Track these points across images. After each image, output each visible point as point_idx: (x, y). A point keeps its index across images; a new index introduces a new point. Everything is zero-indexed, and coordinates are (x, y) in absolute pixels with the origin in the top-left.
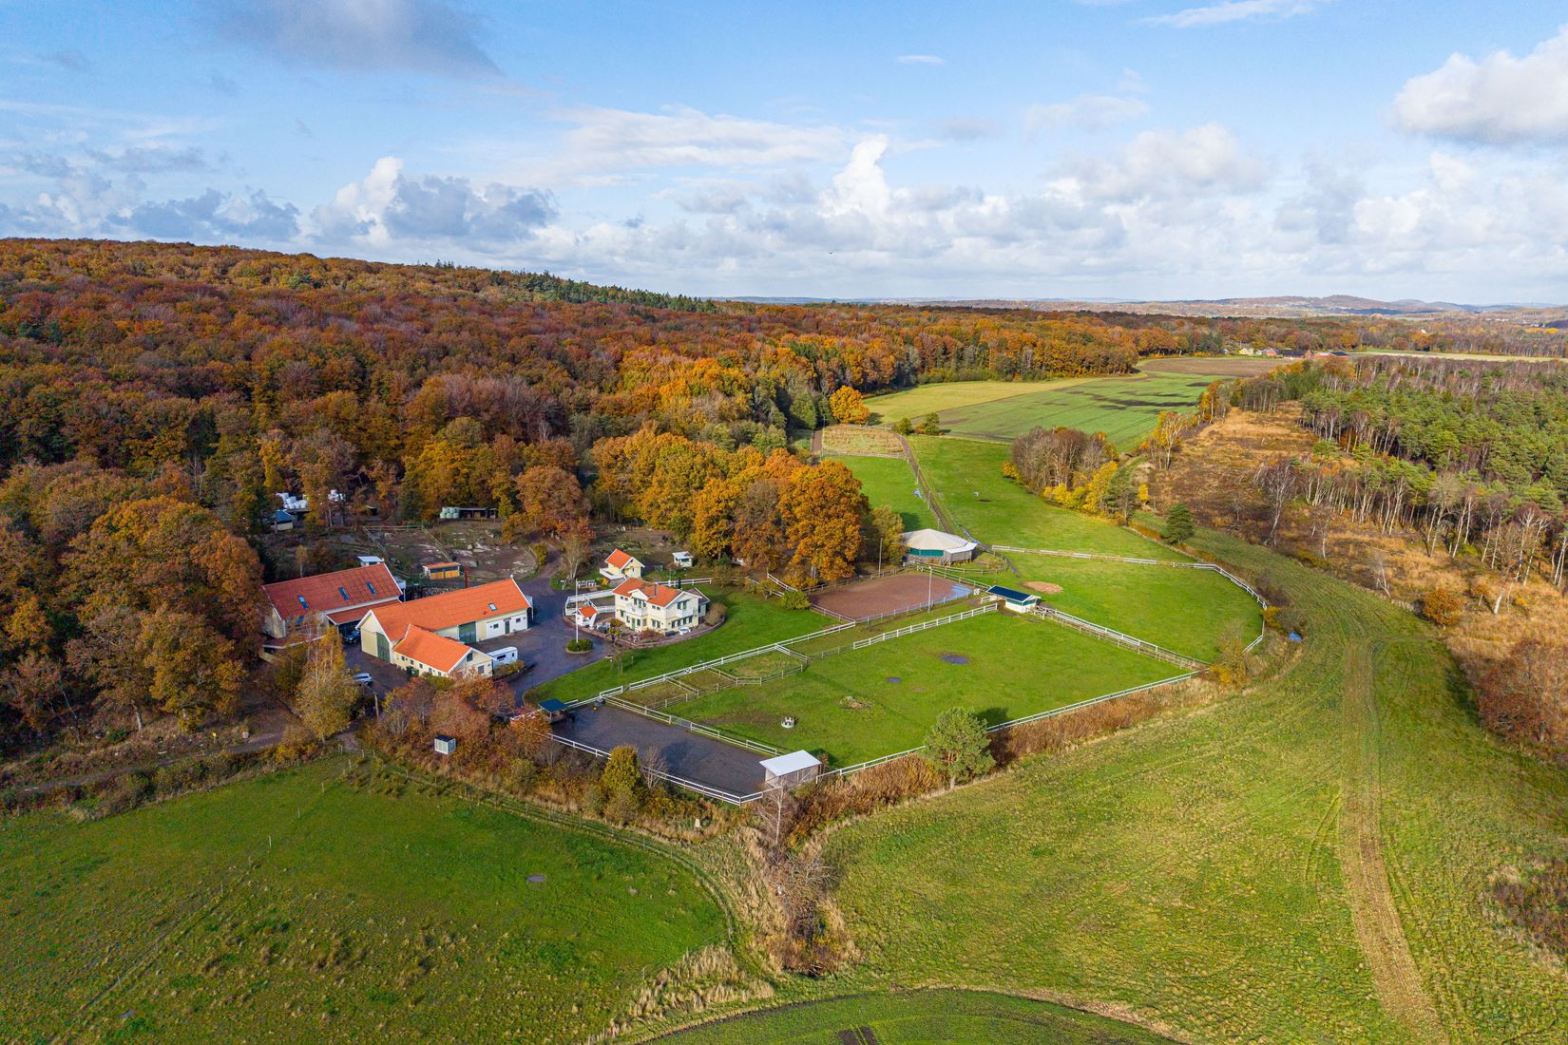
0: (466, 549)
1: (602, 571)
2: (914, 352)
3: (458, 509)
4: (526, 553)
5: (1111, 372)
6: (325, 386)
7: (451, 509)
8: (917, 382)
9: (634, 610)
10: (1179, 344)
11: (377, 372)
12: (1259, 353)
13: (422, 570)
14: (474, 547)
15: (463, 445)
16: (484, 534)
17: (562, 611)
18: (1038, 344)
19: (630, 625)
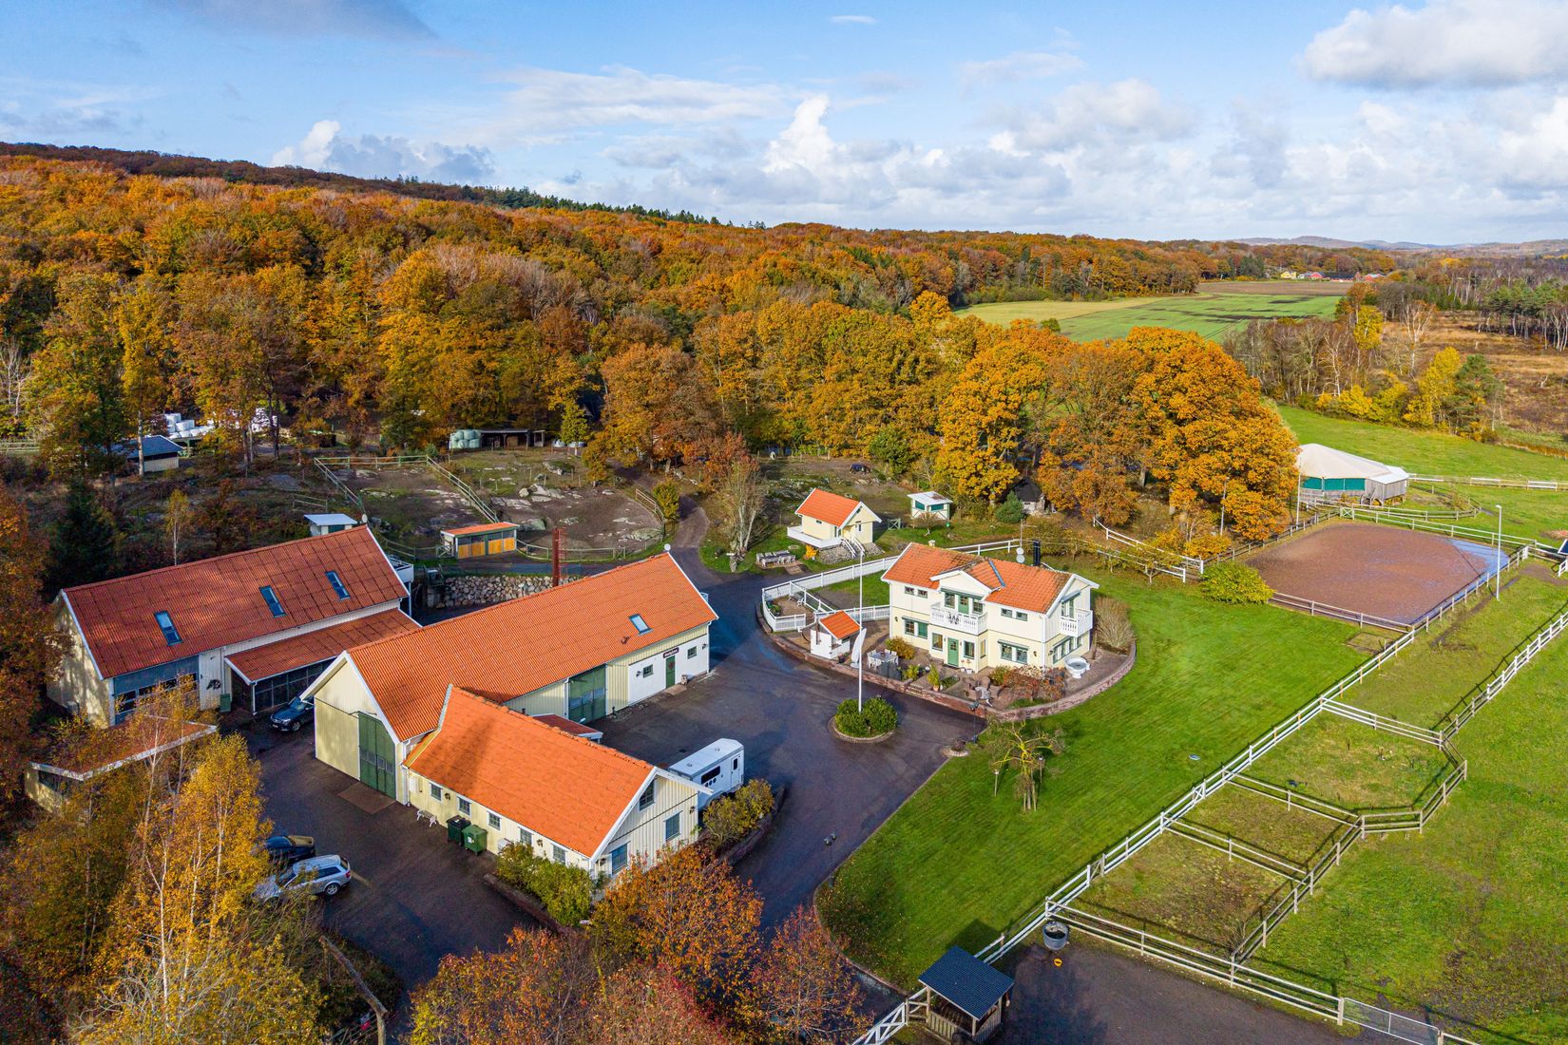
0: (516, 496)
1: (792, 532)
2: (964, 267)
3: (478, 432)
4: (632, 502)
5: (1175, 291)
6: (254, 261)
7: (467, 433)
8: (970, 302)
9: (954, 620)
10: (1220, 268)
11: (334, 251)
12: (1302, 277)
13: (440, 539)
14: (531, 492)
15: (489, 322)
16: (543, 469)
17: (759, 622)
18: (1095, 259)
19: (942, 655)
